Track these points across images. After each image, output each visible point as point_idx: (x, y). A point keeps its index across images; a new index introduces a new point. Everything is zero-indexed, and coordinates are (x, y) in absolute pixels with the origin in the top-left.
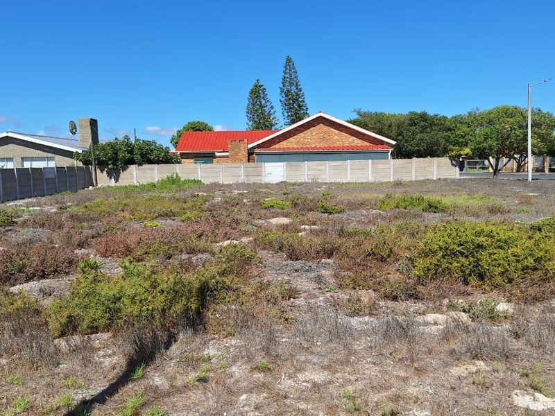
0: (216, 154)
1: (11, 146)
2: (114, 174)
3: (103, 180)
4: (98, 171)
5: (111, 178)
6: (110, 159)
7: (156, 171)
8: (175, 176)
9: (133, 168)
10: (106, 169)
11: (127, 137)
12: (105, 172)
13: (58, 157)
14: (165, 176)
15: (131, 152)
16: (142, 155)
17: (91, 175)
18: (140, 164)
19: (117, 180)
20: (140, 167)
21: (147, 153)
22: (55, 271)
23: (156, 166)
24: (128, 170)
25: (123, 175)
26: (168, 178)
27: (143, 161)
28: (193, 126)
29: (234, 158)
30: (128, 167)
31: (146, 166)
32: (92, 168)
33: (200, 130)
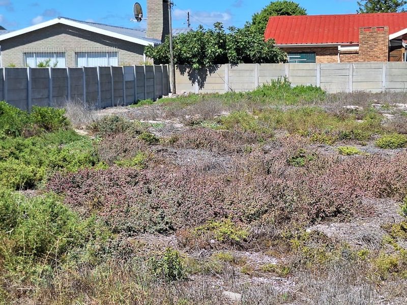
0: (340, 48)
1: (63, 37)
2: (199, 76)
3: (183, 84)
4: (178, 72)
5: (193, 82)
6: (194, 56)
7: (256, 74)
8: (283, 81)
9: (224, 68)
10: (188, 70)
11: (218, 25)
12: (186, 74)
13: (122, 52)
14: (268, 81)
15: (222, 46)
16: (238, 50)
17: (168, 77)
18: (234, 63)
19: (201, 85)
20: (235, 68)
21: (244, 48)
22: (337, 212)
23: (255, 66)
24: (217, 72)
25: (210, 78)
26: (273, 83)
27: (238, 59)
28: (278, 8)
29: (368, 55)
30: (217, 67)
31: (242, 66)
32: (170, 67)
33: (288, 14)
